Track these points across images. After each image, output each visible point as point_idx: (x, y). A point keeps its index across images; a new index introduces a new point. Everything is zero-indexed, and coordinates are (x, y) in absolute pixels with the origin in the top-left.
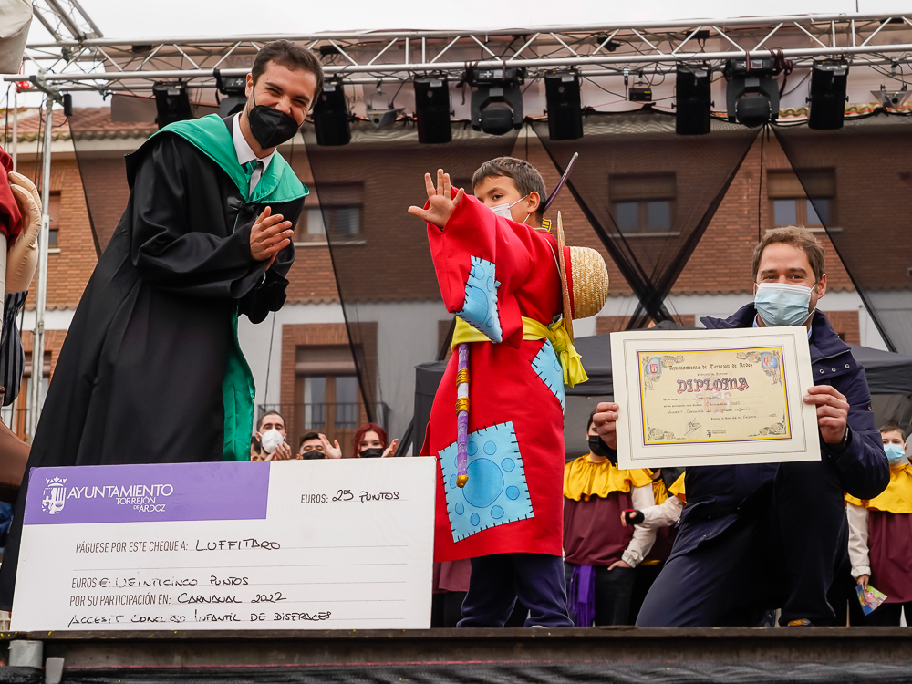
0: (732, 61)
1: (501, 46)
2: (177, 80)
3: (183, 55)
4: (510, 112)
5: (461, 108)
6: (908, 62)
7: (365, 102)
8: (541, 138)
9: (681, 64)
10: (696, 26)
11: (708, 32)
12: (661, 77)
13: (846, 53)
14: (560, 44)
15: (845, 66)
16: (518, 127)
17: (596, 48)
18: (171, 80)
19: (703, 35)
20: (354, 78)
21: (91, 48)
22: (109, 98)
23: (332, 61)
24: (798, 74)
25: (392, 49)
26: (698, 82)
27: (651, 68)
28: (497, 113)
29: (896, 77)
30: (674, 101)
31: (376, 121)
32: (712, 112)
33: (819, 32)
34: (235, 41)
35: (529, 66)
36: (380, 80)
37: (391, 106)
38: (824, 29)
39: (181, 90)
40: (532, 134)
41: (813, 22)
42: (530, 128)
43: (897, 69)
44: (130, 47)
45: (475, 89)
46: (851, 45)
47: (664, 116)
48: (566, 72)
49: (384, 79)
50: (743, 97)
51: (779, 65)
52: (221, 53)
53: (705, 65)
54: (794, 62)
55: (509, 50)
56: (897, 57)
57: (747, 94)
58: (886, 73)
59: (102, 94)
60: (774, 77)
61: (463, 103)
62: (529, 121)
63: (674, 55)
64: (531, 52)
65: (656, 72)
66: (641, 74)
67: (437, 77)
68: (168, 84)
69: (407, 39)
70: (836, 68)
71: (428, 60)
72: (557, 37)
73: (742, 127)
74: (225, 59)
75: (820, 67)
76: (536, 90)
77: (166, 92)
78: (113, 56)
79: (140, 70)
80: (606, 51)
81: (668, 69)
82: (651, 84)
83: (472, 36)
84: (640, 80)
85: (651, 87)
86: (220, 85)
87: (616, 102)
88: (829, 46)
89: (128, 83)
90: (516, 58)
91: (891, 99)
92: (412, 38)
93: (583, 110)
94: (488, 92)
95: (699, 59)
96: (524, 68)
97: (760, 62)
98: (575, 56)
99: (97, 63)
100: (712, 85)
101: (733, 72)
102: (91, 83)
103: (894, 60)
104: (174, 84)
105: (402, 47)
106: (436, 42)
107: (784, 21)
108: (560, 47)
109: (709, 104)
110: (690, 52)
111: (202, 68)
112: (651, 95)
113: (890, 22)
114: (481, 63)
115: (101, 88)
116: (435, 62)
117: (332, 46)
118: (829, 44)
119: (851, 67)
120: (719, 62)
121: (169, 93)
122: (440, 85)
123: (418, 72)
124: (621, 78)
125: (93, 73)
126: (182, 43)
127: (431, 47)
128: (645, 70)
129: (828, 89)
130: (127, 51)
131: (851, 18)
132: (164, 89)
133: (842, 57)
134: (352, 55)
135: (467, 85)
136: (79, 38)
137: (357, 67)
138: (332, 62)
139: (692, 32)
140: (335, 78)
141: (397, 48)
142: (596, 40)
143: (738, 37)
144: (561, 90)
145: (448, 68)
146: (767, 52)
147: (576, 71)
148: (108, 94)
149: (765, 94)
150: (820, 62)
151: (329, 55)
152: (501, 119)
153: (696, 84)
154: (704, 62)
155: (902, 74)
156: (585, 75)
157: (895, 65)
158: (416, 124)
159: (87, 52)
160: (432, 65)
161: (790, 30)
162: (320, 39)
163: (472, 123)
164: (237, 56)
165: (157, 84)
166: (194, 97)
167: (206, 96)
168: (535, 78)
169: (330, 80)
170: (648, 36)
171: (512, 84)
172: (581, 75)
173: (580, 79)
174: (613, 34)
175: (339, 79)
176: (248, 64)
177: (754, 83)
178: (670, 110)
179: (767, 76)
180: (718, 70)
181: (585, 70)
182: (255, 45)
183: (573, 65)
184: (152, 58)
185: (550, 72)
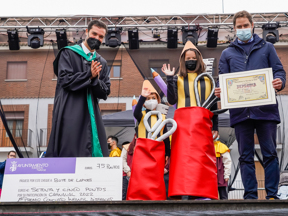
0: (184, 27)
1: (115, 21)
2: (15, 29)
3: (16, 21)
4: (117, 41)
7: (73, 37)
8: (126, 48)
9: (169, 27)
10: (173, 16)
11: (177, 18)
12: (163, 31)
13: (218, 25)
14: (133, 20)
15: (218, 29)
16: (120, 45)
17: (144, 22)
18: (13, 29)
19: (175, 19)
20: (70, 29)
23: (63, 24)
24: (204, 31)
25: (81, 21)
26: (174, 33)
27: (160, 28)
28: (113, 41)
29: (232, 32)
30: (167, 38)
31: (76, 43)
32: (178, 42)
33: (210, 19)
34: (33, 18)
35: (123, 27)
36: (77, 30)
37: (81, 38)
38: (211, 18)
39: (16, 32)
40: (123, 47)
41: (208, 16)
42: (123, 46)
46: (219, 23)
47: (163, 43)
48: (134, 29)
49: (79, 30)
50: (187, 38)
51: (198, 28)
52: (29, 21)
53: (176, 28)
54: (202, 27)
55: (117, 22)
58: (230, 31)
60: (196, 32)
62: (123, 43)
63: (167, 25)
64: (124, 22)
65: (161, 30)
66: (157, 30)
68: (12, 30)
69: (86, 18)
70: (215, 29)
72: (132, 18)
74: (30, 23)
75: (210, 29)
76: (125, 34)
77: (11, 33)
79: (3, 26)
80: (146, 23)
81: (165, 29)
83: (106, 18)
84: (156, 32)
85: (160, 34)
86: (28, 31)
87: (150, 38)
88: (213, 23)
90: (119, 25)
91: (231, 39)
93: (139, 41)
94: (111, 35)
95: (174, 26)
96: (121, 27)
97: (192, 27)
98: (137, 24)
100: (178, 34)
101: (185, 31)
103: (232, 28)
104: (14, 30)
105: (84, 20)
107: (200, 15)
108: (132, 21)
109: (177, 39)
110: (172, 24)
111: (22, 26)
112: (160, 36)
113: (231, 16)
117: (63, 20)
118: (213, 22)
120: (180, 27)
121: (12, 33)
124: (151, 31)
126: (16, 18)
128: (158, 29)
129: (213, 36)
131: (219, 15)
132: (10, 32)
133: (217, 26)
134: (69, 22)
137: (70, 26)
139: (172, 18)
140: (64, 29)
142: (143, 19)
143: (186, 20)
146: (194, 24)
149: (194, 37)
150: (210, 28)
151: (62, 22)
152: (115, 43)
153: (173, 33)
156: (140, 30)
161: (201, 18)
162: (59, 17)
163: (105, 44)
164: (34, 22)
165: (8, 30)
166: (20, 35)
167: (23, 34)
168: (125, 30)
169: (62, 30)
170: (159, 19)
171: (118, 32)
172: (139, 30)
173: (138, 31)
174: (149, 18)
175: (65, 30)
176: (37, 24)
177: (191, 33)
178: (166, 41)
179: (194, 31)
180: (180, 29)
181: (140, 28)
182: (39, 19)
183: (136, 27)
184: (7, 22)
185: (129, 29)
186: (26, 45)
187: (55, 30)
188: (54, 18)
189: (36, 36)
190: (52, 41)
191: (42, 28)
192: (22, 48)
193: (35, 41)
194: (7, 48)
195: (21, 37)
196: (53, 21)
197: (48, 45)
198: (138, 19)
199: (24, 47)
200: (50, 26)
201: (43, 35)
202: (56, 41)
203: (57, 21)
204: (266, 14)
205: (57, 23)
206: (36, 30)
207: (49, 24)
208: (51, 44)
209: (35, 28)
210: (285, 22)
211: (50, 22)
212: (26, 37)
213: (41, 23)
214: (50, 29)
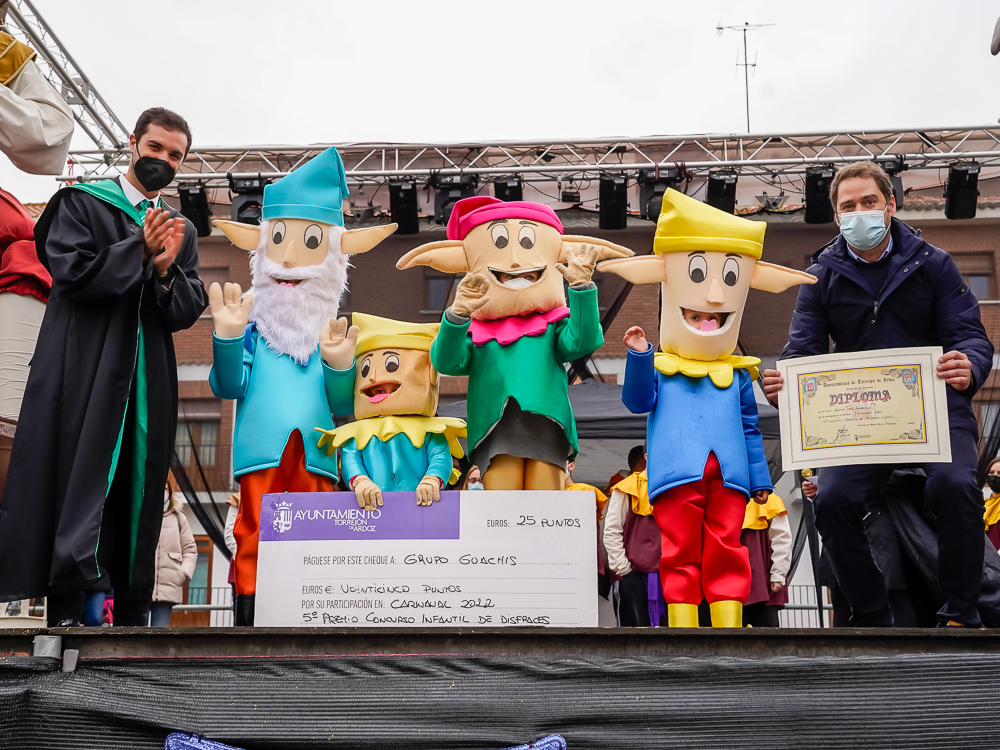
0: (644, 171)
1: (459, 157)
2: (197, 181)
3: (202, 161)
5: (426, 206)
6: (785, 173)
9: (603, 173)
10: (615, 142)
11: (625, 147)
12: (587, 183)
13: (735, 165)
15: (735, 176)
17: (536, 159)
18: (192, 181)
19: (621, 150)
24: (697, 181)
25: (371, 159)
26: (617, 188)
27: (580, 175)
29: (775, 185)
30: (598, 202)
31: (358, 216)
32: (628, 211)
33: (715, 149)
34: (245, 151)
35: (482, 173)
36: (361, 183)
37: (370, 204)
38: (718, 146)
39: (200, 189)
41: (709, 141)
43: (777, 179)
45: (438, 191)
46: (740, 159)
47: (589, 213)
48: (511, 178)
49: (365, 182)
50: (653, 200)
51: (682, 175)
52: (234, 160)
53: (623, 174)
54: (694, 172)
55: (466, 160)
56: (777, 169)
57: (657, 197)
58: (768, 182)
60: (678, 184)
61: (428, 202)
63: (598, 166)
64: (484, 162)
65: (583, 179)
66: (571, 180)
67: (407, 181)
68: (190, 184)
69: (383, 151)
70: (728, 177)
71: (401, 167)
72: (505, 150)
74: (237, 165)
75: (714, 176)
77: (188, 191)
80: (544, 162)
81: (593, 176)
82: (579, 188)
83: (436, 149)
84: (570, 185)
85: (580, 191)
86: (232, 186)
90: (471, 167)
91: (771, 202)
92: (387, 150)
94: (448, 194)
95: (618, 169)
96: (477, 174)
97: (667, 172)
98: (518, 166)
100: (628, 190)
101: (646, 180)
103: (774, 171)
104: (195, 184)
105: (380, 157)
106: (407, 153)
107: (686, 140)
108: (506, 158)
109: (625, 204)
110: (612, 163)
111: (218, 172)
112: (579, 197)
113: (771, 141)
114: (443, 171)
116: (406, 169)
118: (723, 159)
119: (739, 177)
120: (634, 172)
121: (191, 192)
122: (410, 187)
123: (392, 177)
124: (556, 183)
126: (201, 151)
127: (403, 157)
128: (575, 177)
129: (721, 195)
131: (739, 138)
132: (187, 188)
133: (732, 169)
135: (432, 187)
136: (118, 146)
139: (612, 147)
141: (375, 158)
142: (535, 153)
143: (650, 152)
144: (509, 192)
145: (416, 174)
146: (673, 164)
147: (519, 177)
150: (714, 172)
153: (615, 189)
154: (622, 171)
155: (780, 183)
156: (526, 181)
157: (774, 175)
158: (391, 218)
160: (403, 171)
161: (691, 146)
162: (314, 149)
163: (435, 219)
164: (246, 163)
165: (181, 184)
166: (211, 196)
167: (220, 195)
168: (486, 182)
170: (577, 150)
171: (467, 187)
172: (524, 181)
173: (522, 184)
174: (549, 148)
176: (255, 169)
178: (595, 209)
179: (673, 183)
180: (632, 177)
181: (526, 176)
182: (261, 154)
183: (517, 172)
185: (498, 178)
188: (299, 153)
189: (251, 199)
193: (250, 213)
195: (213, 203)
196: (297, 158)
198: (521, 151)
204: (866, 133)
206: (252, 183)
207: (287, 167)
209: (251, 179)
210: (919, 155)
211: (290, 162)
212: (228, 201)
213: (267, 164)
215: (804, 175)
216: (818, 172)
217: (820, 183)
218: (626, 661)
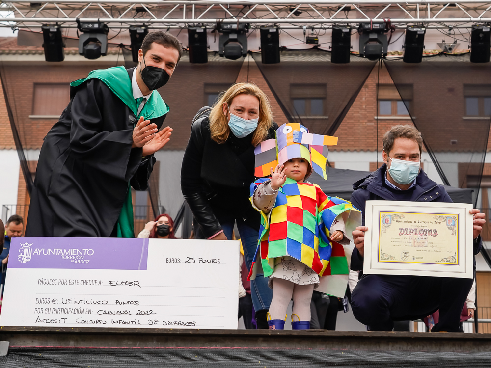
0: (363, 24)
1: (236, 11)
2: (55, 23)
3: (59, 10)
4: (240, 47)
5: (213, 44)
6: (458, 28)
8: (256, 62)
9: (335, 25)
10: (344, 4)
11: (350, 7)
12: (324, 31)
13: (424, 22)
14: (269, 11)
15: (423, 29)
16: (245, 56)
17: (289, 14)
18: (52, 23)
19: (347, 9)
20: (155, 25)
21: (7, 3)
22: (17, 32)
24: (398, 32)
25: (176, 10)
26: (344, 35)
27: (319, 26)
28: (233, 48)
29: (451, 36)
30: (330, 45)
32: (351, 51)
33: (410, 10)
34: (89, 3)
35: (252, 22)
36: (168, 27)
38: (413, 8)
39: (57, 29)
40: (252, 60)
41: (407, 4)
42: (251, 57)
43: (452, 32)
44: (29, 4)
45: (222, 34)
46: (427, 18)
47: (324, 52)
48: (272, 26)
50: (368, 44)
51: (388, 28)
52: (81, 9)
53: (348, 25)
54: (396, 25)
55: (241, 13)
56: (452, 25)
57: (370, 42)
58: (446, 33)
59: (12, 29)
60: (385, 34)
61: (215, 42)
62: (250, 53)
63: (331, 19)
64: (253, 15)
65: (321, 28)
66: (313, 29)
67: (200, 27)
68: (50, 25)
69: (185, 5)
70: (419, 30)
71: (196, 17)
72: (268, 7)
73: (367, 60)
74: (83, 13)
75: (410, 29)
76: (255, 36)
77: (49, 30)
78: (19, 9)
79: (35, 17)
80: (294, 16)
81: (328, 27)
82: (318, 35)
83: (221, 5)
84: (312, 32)
85: (318, 37)
86: (79, 27)
87: (298, 43)
89: (27, 24)
90: (245, 18)
91: (448, 48)
92: (187, 5)
93: (280, 48)
94: (229, 36)
95: (345, 22)
96: (249, 23)
97: (378, 25)
98: (277, 18)
99: (10, 12)
100: (352, 37)
101: (364, 30)
102: (7, 23)
103: (450, 27)
104: (54, 25)
105: (182, 9)
106: (200, 8)
107: (392, 3)
108: (269, 12)
109: (349, 47)
110: (340, 18)
111: (70, 17)
112: (318, 41)
113: (449, 6)
114: (225, 20)
115: (12, 26)
116: (200, 18)
117: (143, 8)
118: (416, 17)
119: (427, 30)
120: (355, 24)
122: (202, 31)
123: (190, 24)
125: (8, 18)
126: (59, 3)
127: (198, 10)
128: (315, 27)
129: (414, 41)
130: (27, 6)
131: (428, 3)
132: (48, 28)
133: (422, 24)
134: (154, 13)
135: (217, 32)
137: (156, 19)
138: (142, 16)
139: (341, 7)
140: (144, 25)
141: (178, 10)
142: (289, 10)
143: (367, 11)
144: (269, 36)
145: (207, 22)
146: (382, 20)
147: (277, 26)
148: (16, 30)
149: (380, 42)
150: (410, 26)
151: (141, 13)
152: (235, 52)
153: (343, 35)
154: (348, 24)
155: (454, 35)
156: (282, 29)
157: (451, 29)
158: (188, 52)
159: (4, 6)
160: (198, 20)
161: (395, 8)
162: (136, 3)
163: (219, 53)
164: (89, 11)
165: (44, 25)
166: (64, 33)
167: (71, 32)
168: (254, 29)
169: (141, 26)
170: (317, 8)
171: (242, 32)
172: (280, 29)
173: (279, 31)
174: (298, 7)
175: (146, 26)
176: (95, 16)
177: (374, 36)
178: (328, 49)
179: (381, 33)
180: (354, 28)
181: (282, 26)
182: (100, 6)
183: (276, 23)
184: (42, 10)
185: (263, 26)
186: (74, 54)
187: (128, 26)
188: (126, 5)
189: (93, 36)
190: (121, 46)
191: (105, 23)
192: (68, 59)
193: (91, 46)
194: (42, 58)
195: (66, 38)
196: (124, 9)
197: (115, 54)
198: (278, 9)
199: (72, 57)
200: (119, 19)
201: (107, 35)
202: (131, 46)
203: (132, 9)
205: (132, 13)
206: (93, 26)
207: (117, 15)
208: (121, 51)
209: (93, 23)
211: (119, 12)
212: (76, 37)
213: (103, 13)
214: (119, 25)
215: (470, 30)
216: (480, 28)
217: (481, 35)
218: (382, 354)
